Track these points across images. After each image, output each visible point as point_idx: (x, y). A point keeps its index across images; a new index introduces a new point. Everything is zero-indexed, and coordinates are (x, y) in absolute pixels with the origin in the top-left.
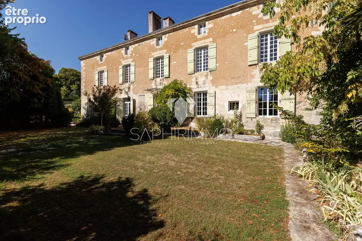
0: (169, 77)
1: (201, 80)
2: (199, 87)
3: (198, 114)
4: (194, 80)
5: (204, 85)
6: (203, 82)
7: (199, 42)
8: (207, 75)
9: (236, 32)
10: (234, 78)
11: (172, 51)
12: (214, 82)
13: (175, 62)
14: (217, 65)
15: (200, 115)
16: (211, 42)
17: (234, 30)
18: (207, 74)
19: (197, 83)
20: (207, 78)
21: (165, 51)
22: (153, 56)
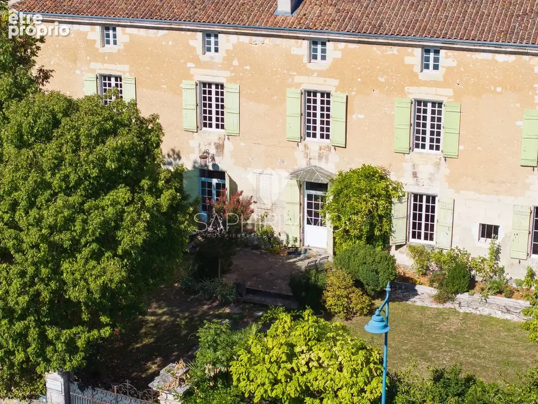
0: (345, 147)
1: (425, 171)
2: (418, 185)
3: (414, 237)
4: (408, 167)
5: (432, 182)
6: (429, 177)
7: (424, 89)
8: (437, 165)
9: (501, 93)
10: (493, 182)
11: (355, 89)
12: (453, 181)
13: (361, 116)
14: (461, 148)
15: (419, 237)
16: (449, 97)
17: (499, 89)
18: (438, 160)
19: (415, 175)
20: (438, 169)
21: (336, 82)
22: (300, 84)
